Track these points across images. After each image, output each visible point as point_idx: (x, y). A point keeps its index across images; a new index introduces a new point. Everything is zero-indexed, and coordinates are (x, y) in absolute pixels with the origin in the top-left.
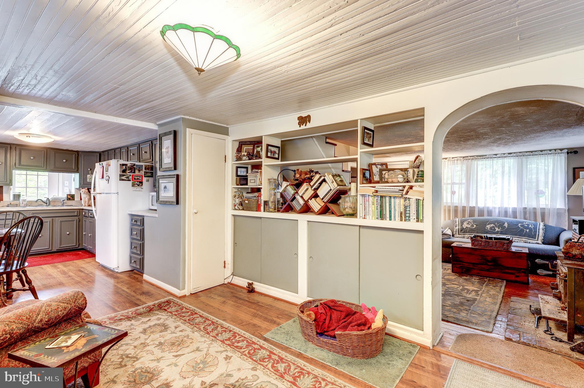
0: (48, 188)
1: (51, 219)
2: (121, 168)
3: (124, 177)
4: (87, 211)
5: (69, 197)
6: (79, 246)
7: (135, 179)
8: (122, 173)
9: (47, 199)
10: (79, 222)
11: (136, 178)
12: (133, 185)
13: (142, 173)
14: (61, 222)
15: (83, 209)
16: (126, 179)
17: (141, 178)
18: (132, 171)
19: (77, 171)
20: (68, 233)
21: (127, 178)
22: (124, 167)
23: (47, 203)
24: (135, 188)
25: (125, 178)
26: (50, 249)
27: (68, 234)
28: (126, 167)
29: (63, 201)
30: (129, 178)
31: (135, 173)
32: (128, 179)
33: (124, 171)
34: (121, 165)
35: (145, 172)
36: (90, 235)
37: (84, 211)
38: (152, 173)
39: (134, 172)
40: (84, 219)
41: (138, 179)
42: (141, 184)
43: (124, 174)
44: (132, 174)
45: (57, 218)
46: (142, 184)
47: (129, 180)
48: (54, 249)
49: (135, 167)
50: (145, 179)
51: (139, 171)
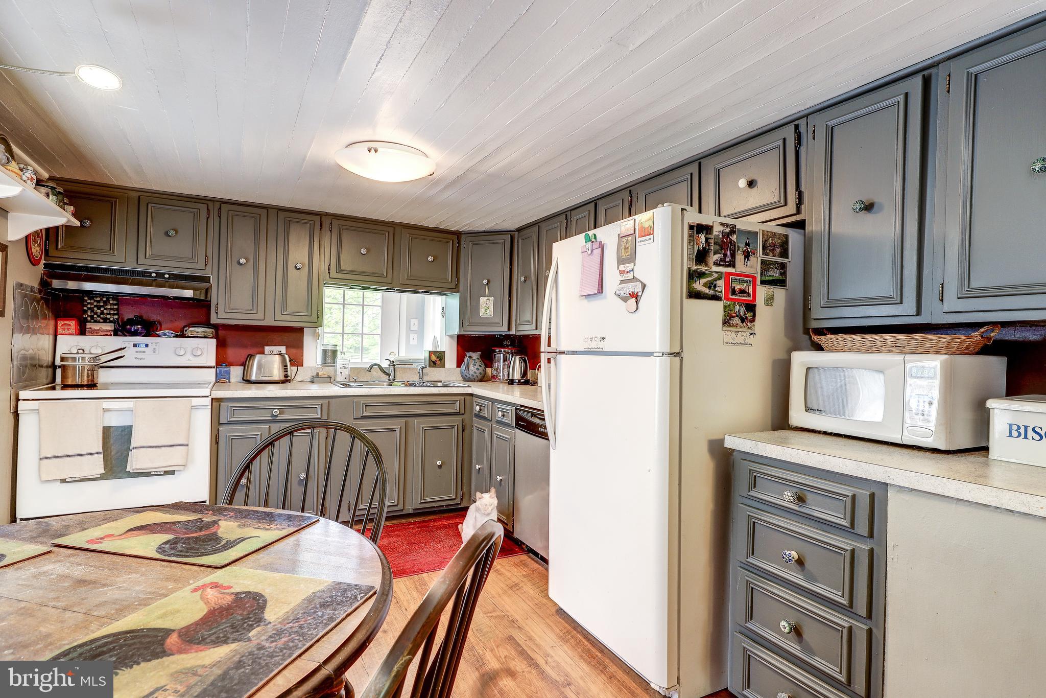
0: (382, 336)
1: (403, 420)
2: (692, 240)
3: (703, 281)
4: (486, 402)
5: (434, 358)
6: (462, 499)
7: (734, 292)
8: (697, 264)
9: (389, 363)
10: (463, 431)
11: (737, 287)
12: (727, 321)
13: (754, 266)
14: (426, 429)
15: (472, 395)
16: (706, 290)
17: (751, 289)
18: (725, 255)
19: (456, 289)
20: (439, 463)
21: (710, 288)
22: (702, 237)
23: (389, 375)
24: (731, 335)
25: (705, 285)
26: (400, 507)
27: (440, 467)
28: (707, 240)
29: (422, 369)
30: (715, 286)
31: (734, 266)
32: (711, 292)
33: (701, 257)
34: (691, 227)
35: (763, 262)
36: (499, 478)
37: (475, 399)
38: (783, 266)
39: (732, 264)
40: (477, 423)
41: (742, 292)
42: (749, 315)
43: (702, 268)
44: (724, 270)
45: (416, 420)
46: (754, 315)
47: (716, 298)
48: (409, 509)
49: (734, 238)
50: (762, 292)
51: (747, 255)
